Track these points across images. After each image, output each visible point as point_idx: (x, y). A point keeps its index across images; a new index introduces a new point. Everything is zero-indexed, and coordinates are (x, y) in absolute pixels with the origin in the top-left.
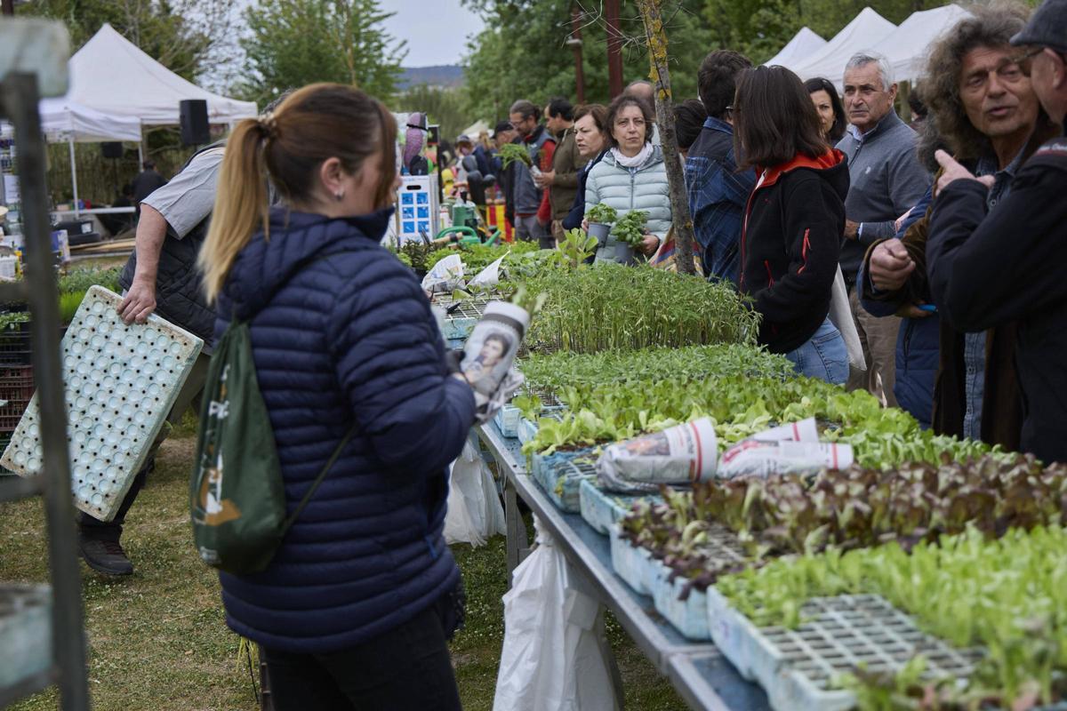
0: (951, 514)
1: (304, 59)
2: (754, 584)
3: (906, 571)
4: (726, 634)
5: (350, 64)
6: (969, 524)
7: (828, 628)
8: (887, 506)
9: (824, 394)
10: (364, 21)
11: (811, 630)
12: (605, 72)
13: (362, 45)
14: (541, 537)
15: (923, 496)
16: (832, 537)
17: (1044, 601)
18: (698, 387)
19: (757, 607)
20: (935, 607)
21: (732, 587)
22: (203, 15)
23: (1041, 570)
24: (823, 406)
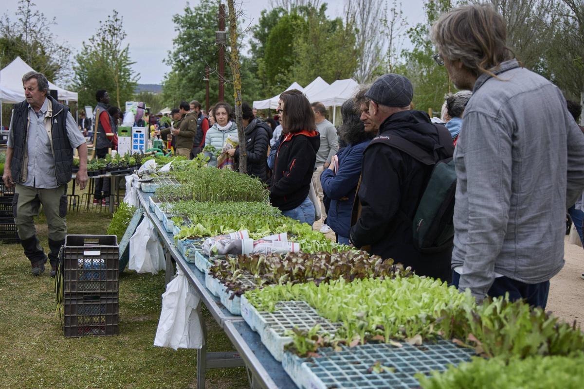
0: (334, 272)
1: (99, 77)
2: (258, 295)
3: (316, 293)
4: (247, 313)
5: (117, 81)
6: (341, 276)
7: (284, 313)
8: (311, 268)
9: (292, 223)
10: (124, 64)
11: (279, 313)
12: (217, 92)
13: (122, 74)
14: (179, 272)
15: (325, 265)
16: (289, 278)
17: (365, 306)
18: (244, 218)
19: (259, 304)
20: (325, 306)
21: (250, 295)
22: (58, 56)
23: (365, 295)
24: (291, 228)
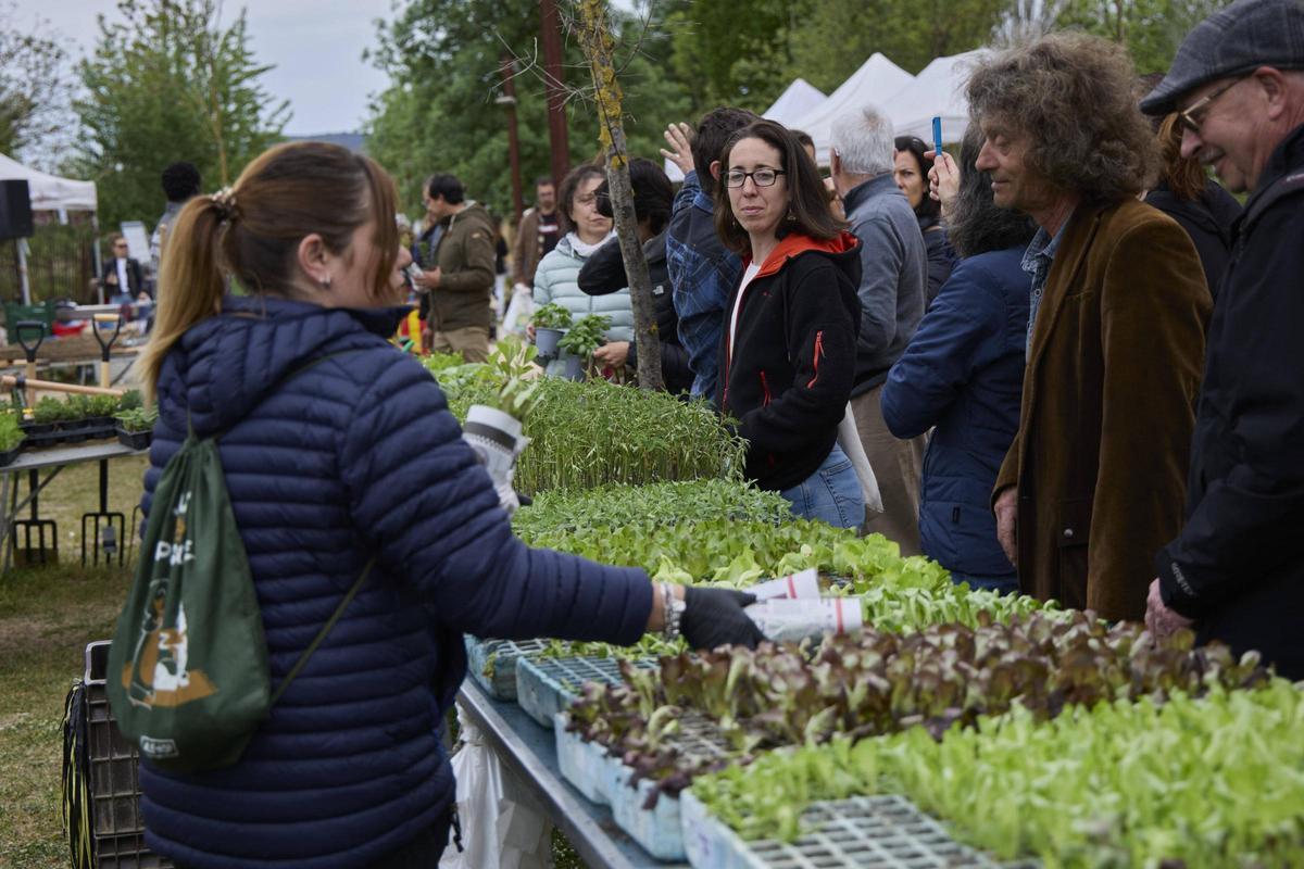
0: (991, 689)
1: (156, 126)
2: (739, 785)
3: (935, 764)
4: (706, 852)
5: (217, 132)
6: (1015, 702)
7: (835, 841)
8: (909, 681)
9: (830, 540)
10: (235, 77)
11: (815, 843)
12: (546, 139)
13: (232, 107)
14: (466, 734)
15: (956, 667)
16: (840, 722)
17: (1111, 798)
18: (668, 535)
19: (745, 816)
20: (972, 808)
21: (713, 790)
22: (22, 71)
23: (1106, 759)
24: (828, 555)
